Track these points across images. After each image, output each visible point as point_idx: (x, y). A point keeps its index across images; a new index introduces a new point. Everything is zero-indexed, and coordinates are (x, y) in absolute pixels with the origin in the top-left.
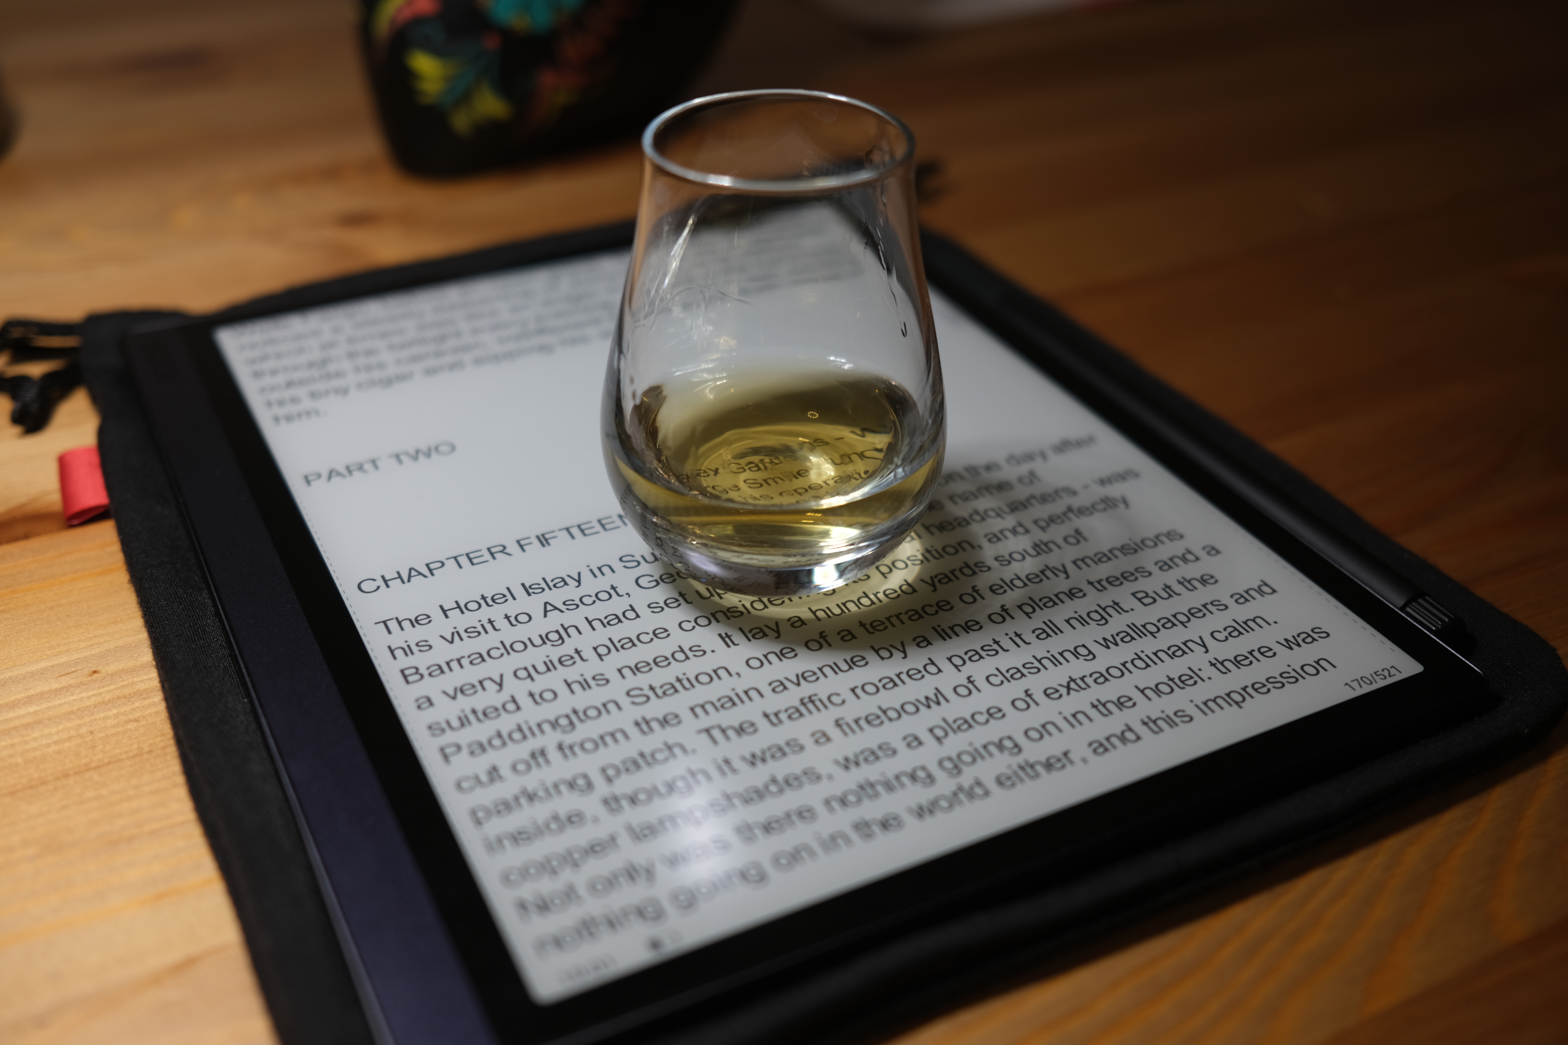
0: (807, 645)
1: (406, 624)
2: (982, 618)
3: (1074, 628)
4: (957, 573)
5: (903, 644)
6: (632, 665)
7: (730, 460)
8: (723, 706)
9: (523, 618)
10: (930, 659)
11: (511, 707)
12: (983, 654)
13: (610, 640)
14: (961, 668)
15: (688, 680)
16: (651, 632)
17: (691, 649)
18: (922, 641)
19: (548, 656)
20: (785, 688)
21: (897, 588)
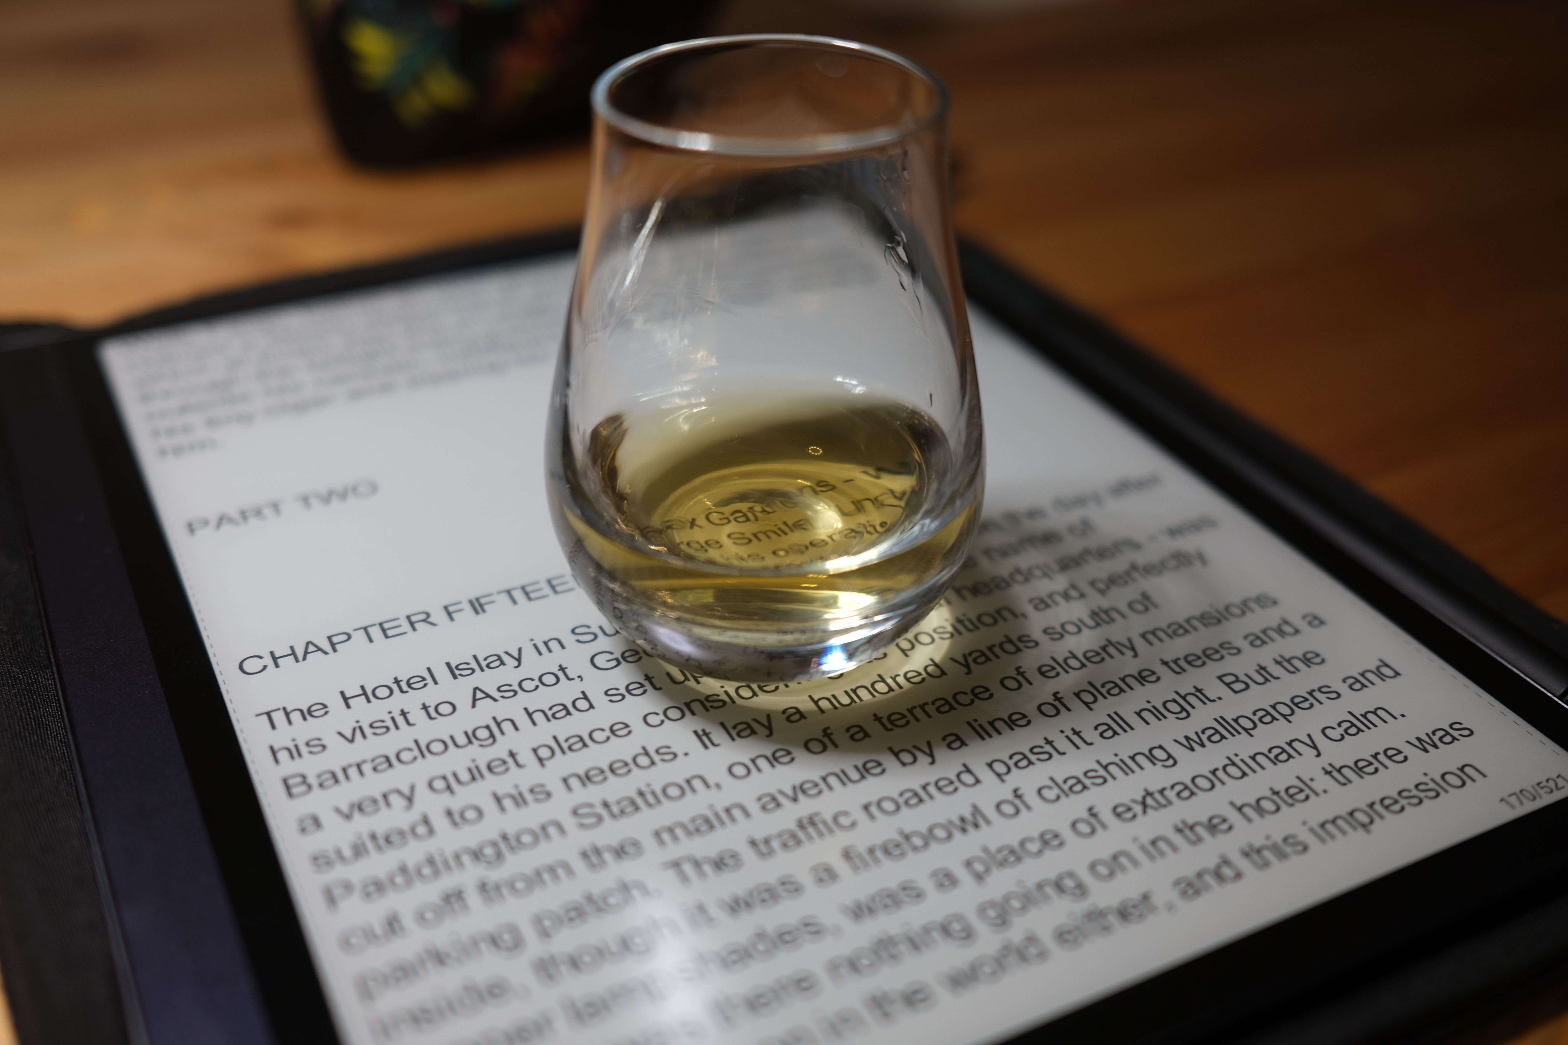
0: (806, 746)
1: (296, 717)
2: (1030, 709)
3: (1148, 723)
4: (997, 650)
5: (929, 744)
6: (582, 773)
7: (710, 509)
8: (697, 830)
9: (445, 709)
10: (965, 765)
11: (421, 830)
12: (1033, 758)
13: (555, 738)
14: (1005, 778)
15: (653, 793)
16: (607, 728)
17: (657, 752)
18: (954, 741)
19: (474, 761)
20: (779, 805)
21: (921, 671)
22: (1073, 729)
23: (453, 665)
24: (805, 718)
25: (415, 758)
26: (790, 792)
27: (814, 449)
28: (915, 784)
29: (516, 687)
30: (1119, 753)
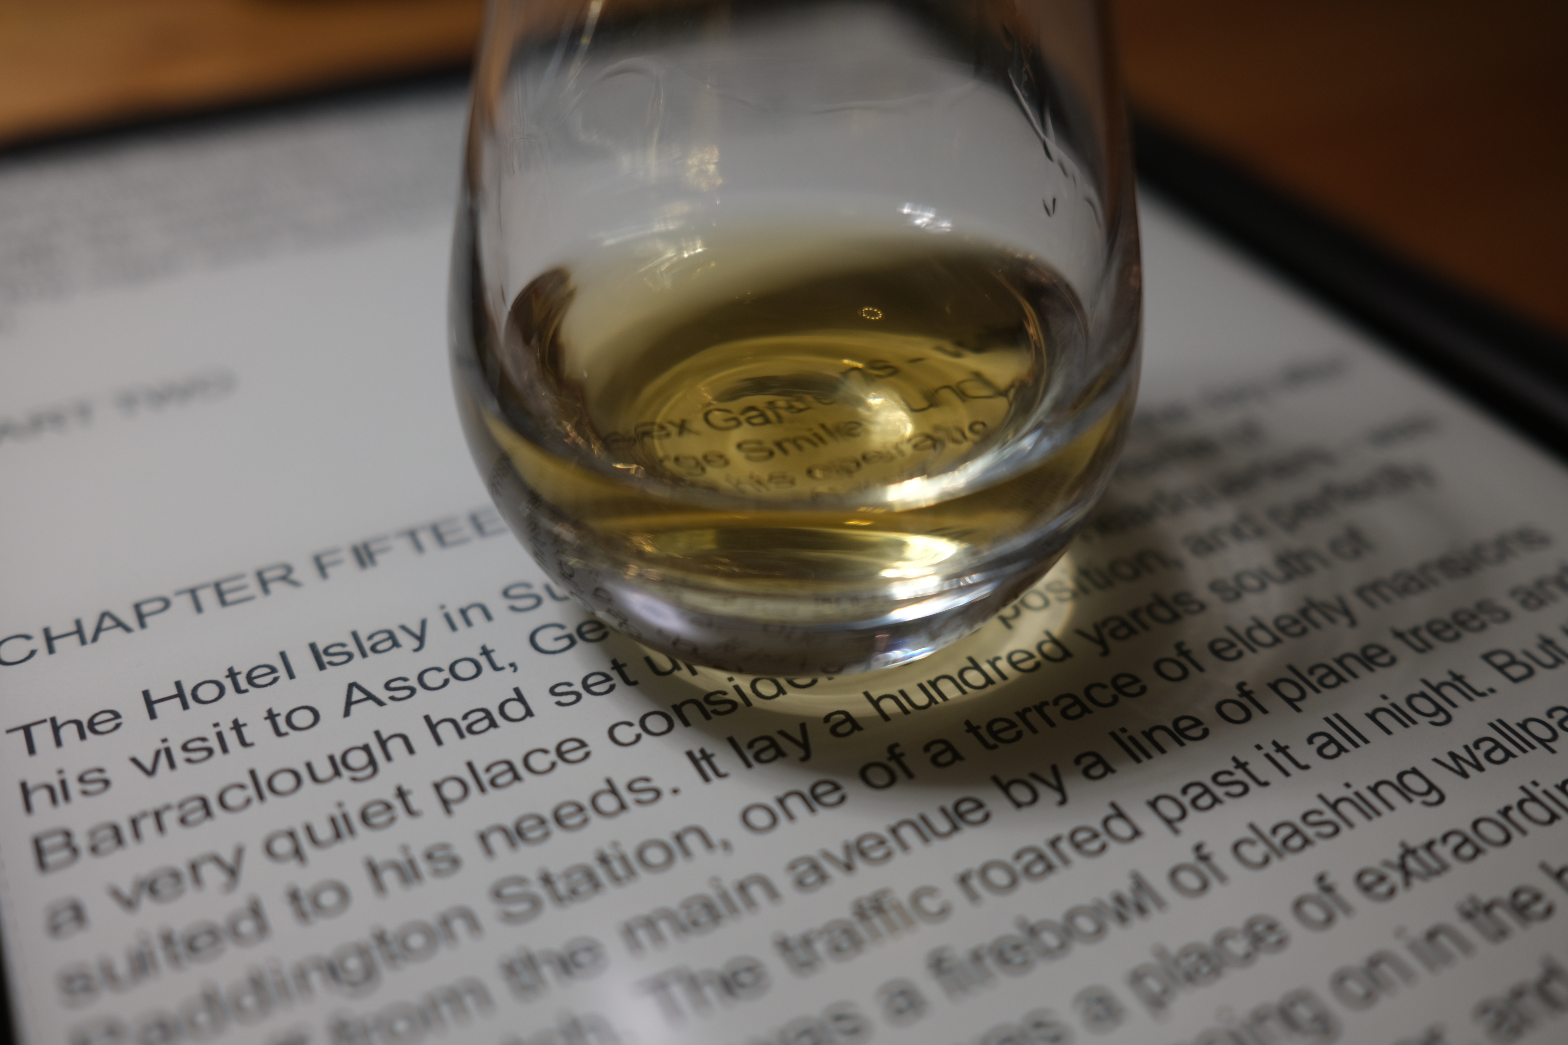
0: (864, 776)
1: (69, 733)
2: (1205, 711)
3: (1389, 732)
4: (1145, 617)
5: (1055, 771)
6: (509, 823)
7: (709, 404)
8: (695, 924)
9: (302, 718)
10: (1113, 805)
11: (247, 926)
12: (1219, 791)
13: (470, 765)
14: (1180, 825)
15: (623, 859)
16: (552, 748)
17: (630, 787)
18: (1093, 765)
19: (340, 805)
20: (823, 878)
21: (1033, 650)
22: (1275, 743)
23: (321, 648)
24: (860, 729)
25: (248, 801)
26: (839, 854)
27: (869, 311)
28: (1039, 838)
29: (414, 682)
30: (1351, 782)
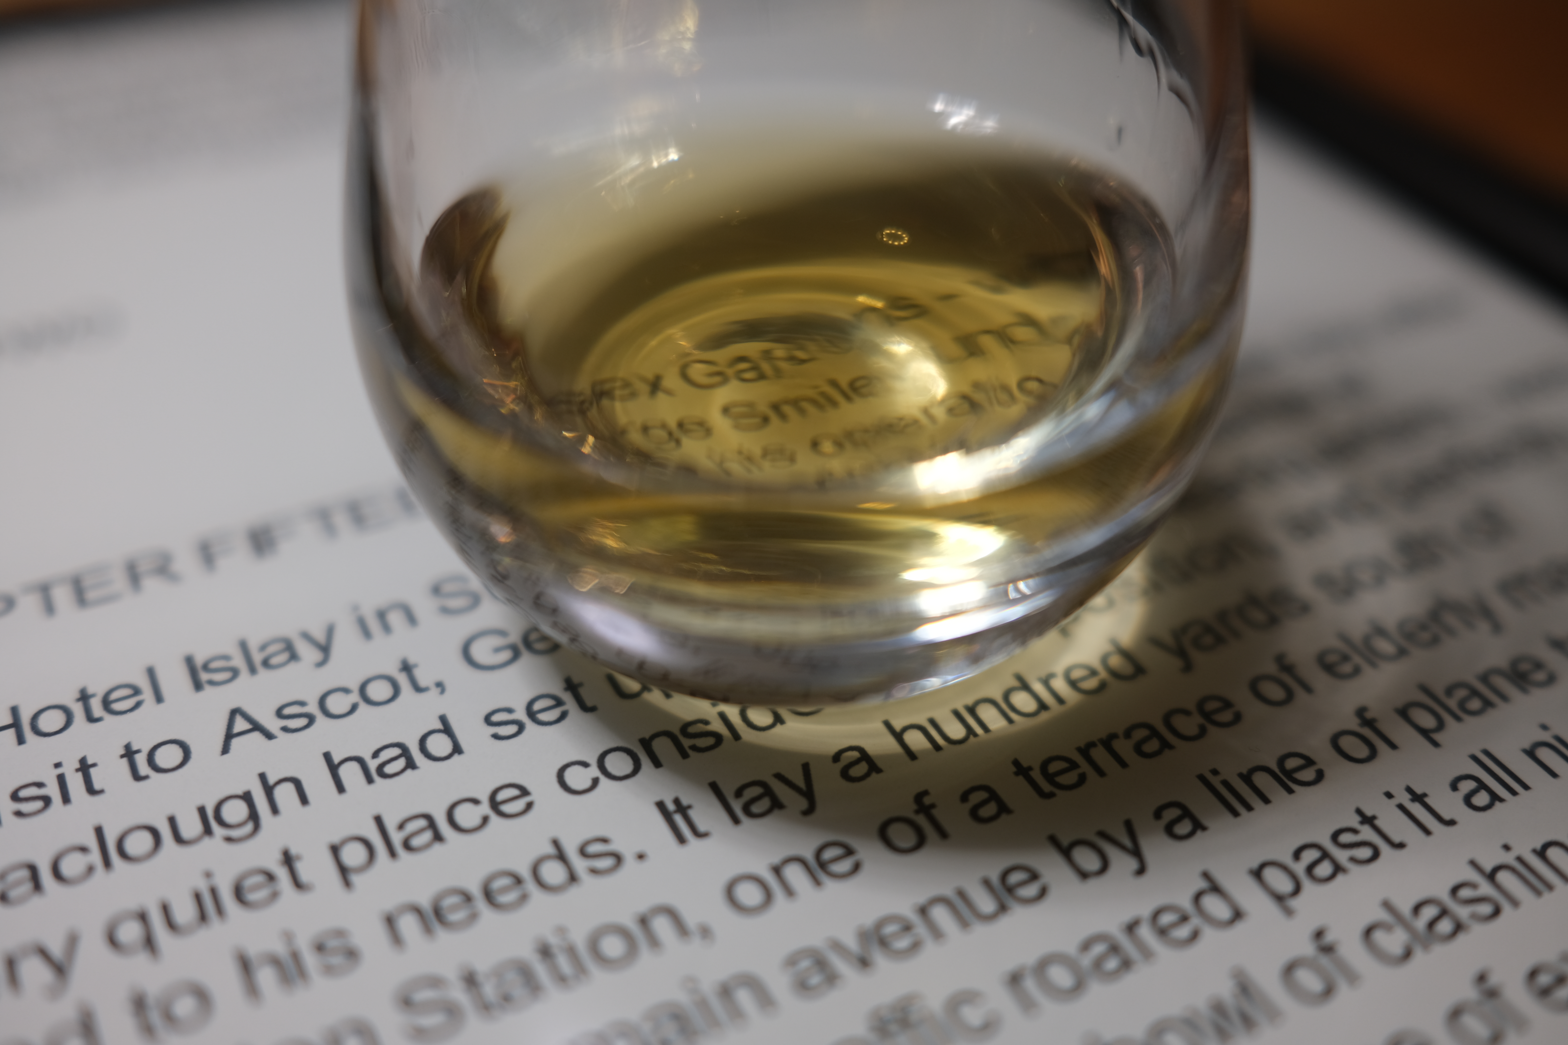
0: (883, 836)
2: (1318, 744)
3: (1554, 775)
4: (1234, 620)
5: (1129, 828)
6: (425, 901)
10: (1206, 875)
12: (1342, 856)
13: (378, 820)
16: (484, 797)
17: (583, 851)
18: (1178, 820)
19: (208, 875)
20: (831, 978)
21: (1096, 663)
22: (1409, 790)
24: (879, 771)
25: (90, 869)
26: (853, 943)
27: (891, 233)
29: (312, 708)
30: (1511, 843)
